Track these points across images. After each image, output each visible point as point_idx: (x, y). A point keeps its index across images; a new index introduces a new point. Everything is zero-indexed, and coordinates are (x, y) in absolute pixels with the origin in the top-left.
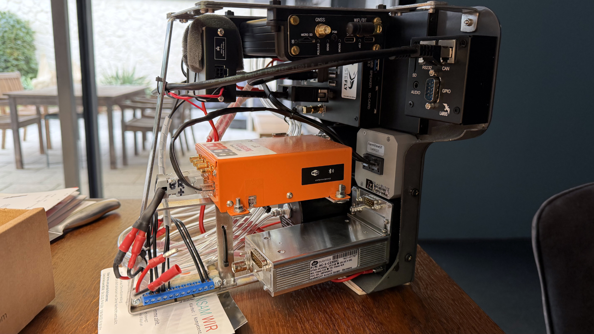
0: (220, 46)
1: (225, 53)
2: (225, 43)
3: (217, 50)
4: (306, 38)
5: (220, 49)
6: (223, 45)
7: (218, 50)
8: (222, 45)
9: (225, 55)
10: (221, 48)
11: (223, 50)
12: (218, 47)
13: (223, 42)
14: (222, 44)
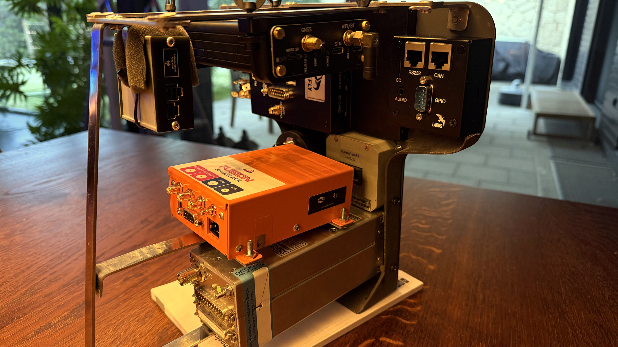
0: (170, 60)
1: (177, 68)
2: (176, 56)
3: (167, 65)
4: (292, 54)
5: (170, 63)
6: (175, 59)
7: (169, 65)
8: (173, 58)
9: (177, 71)
10: (172, 62)
11: (175, 64)
12: (168, 62)
13: (174, 55)
14: (173, 56)
